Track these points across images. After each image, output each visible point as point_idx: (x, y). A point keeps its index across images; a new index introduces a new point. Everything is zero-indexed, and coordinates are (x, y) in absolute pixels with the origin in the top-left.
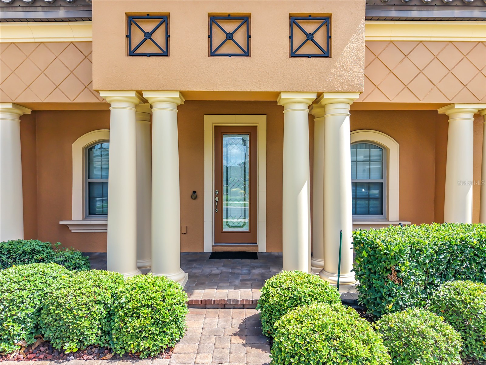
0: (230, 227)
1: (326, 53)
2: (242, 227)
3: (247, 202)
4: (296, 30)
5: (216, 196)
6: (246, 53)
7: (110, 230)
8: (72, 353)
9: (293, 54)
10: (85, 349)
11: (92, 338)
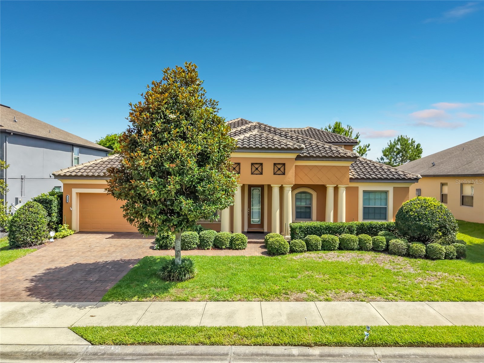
0: (254, 222)
1: (284, 174)
2: (258, 222)
3: (260, 215)
4: (275, 167)
5: (248, 210)
6: (261, 174)
7: (222, 223)
8: (224, 249)
9: (274, 174)
10: (227, 248)
11: (228, 245)
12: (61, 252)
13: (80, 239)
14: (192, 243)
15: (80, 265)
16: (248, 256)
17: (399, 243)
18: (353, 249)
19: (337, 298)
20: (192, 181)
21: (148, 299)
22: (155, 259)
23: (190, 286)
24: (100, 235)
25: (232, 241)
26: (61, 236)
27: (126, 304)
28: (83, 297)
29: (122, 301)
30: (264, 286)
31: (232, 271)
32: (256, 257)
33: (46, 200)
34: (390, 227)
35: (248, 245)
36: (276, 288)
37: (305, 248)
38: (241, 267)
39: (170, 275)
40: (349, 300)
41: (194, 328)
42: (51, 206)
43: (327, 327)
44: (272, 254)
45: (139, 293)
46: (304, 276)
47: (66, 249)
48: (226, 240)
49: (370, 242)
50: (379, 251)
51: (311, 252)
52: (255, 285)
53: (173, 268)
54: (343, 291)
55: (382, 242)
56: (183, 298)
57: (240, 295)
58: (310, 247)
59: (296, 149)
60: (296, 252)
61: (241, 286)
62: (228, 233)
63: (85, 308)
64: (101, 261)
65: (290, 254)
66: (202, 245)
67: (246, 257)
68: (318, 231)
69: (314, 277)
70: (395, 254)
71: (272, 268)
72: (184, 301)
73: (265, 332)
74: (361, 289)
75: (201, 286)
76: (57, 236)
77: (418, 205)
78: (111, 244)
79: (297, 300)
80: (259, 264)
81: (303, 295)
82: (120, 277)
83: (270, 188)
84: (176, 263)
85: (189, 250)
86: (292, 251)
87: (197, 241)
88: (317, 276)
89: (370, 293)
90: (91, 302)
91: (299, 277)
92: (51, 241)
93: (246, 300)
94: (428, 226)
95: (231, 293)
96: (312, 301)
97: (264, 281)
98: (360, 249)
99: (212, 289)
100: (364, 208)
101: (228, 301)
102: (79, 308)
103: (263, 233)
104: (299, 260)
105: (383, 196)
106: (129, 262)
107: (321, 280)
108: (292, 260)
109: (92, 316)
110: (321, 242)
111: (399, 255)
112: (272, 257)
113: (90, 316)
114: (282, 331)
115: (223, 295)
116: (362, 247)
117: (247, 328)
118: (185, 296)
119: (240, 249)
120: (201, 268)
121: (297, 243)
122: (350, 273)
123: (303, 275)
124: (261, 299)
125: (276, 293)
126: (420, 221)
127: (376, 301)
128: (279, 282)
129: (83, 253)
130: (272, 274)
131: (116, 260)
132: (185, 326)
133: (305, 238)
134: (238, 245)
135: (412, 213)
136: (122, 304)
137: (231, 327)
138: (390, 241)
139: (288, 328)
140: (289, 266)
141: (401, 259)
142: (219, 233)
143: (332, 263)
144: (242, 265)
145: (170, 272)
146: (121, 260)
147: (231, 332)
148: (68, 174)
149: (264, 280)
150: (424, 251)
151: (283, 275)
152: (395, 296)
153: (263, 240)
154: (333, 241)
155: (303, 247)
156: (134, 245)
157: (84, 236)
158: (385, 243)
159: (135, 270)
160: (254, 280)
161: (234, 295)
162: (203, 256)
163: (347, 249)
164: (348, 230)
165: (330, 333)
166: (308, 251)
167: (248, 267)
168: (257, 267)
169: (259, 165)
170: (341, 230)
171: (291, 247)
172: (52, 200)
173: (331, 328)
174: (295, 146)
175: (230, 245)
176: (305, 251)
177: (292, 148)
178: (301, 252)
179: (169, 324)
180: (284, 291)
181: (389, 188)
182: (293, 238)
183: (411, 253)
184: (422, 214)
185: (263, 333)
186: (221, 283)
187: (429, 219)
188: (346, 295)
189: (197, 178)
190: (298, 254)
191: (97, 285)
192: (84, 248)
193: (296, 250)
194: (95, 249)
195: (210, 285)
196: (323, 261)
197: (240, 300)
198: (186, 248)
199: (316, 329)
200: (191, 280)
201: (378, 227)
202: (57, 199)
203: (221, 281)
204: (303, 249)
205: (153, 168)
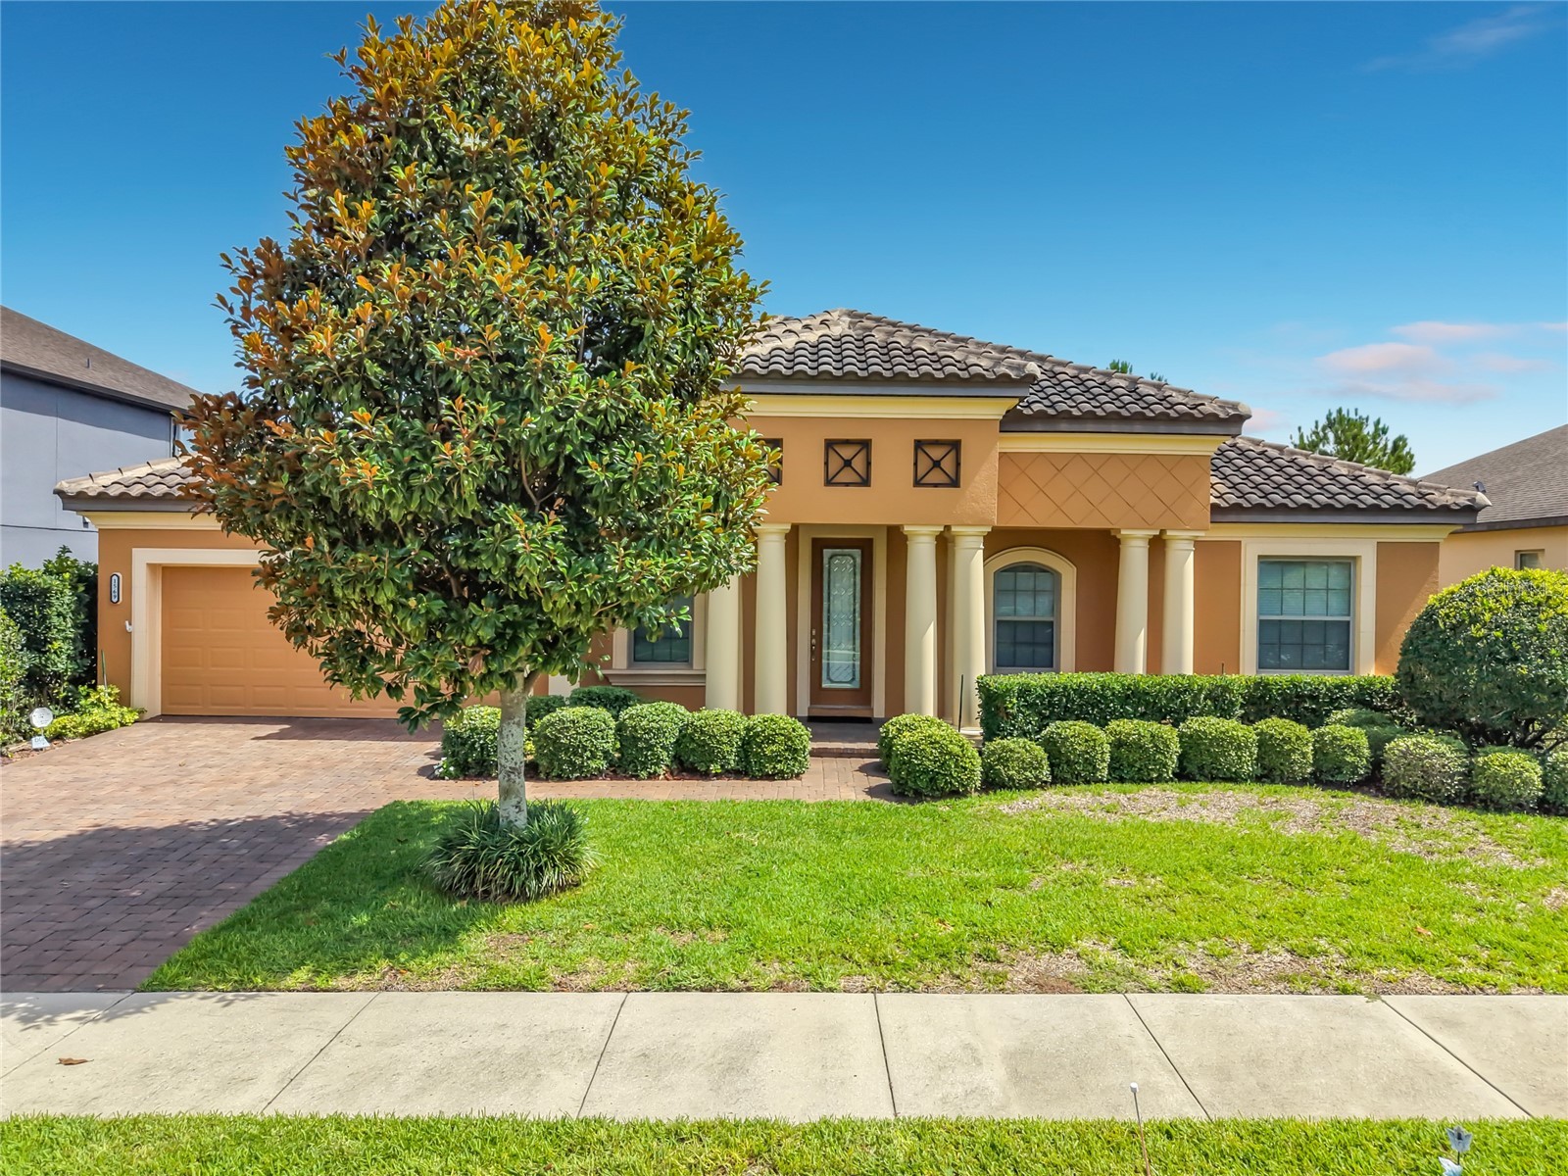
0: (832, 682)
1: (955, 483)
2: (849, 682)
3: (858, 654)
4: (921, 455)
5: (812, 637)
6: (865, 482)
7: (709, 683)
8: (716, 775)
9: (918, 483)
10: (728, 771)
11: (732, 762)
12: (59, 785)
13: (152, 739)
14: (588, 754)
15: (112, 833)
16: (811, 801)
17: (1431, 751)
18: (1234, 778)
19: (1219, 978)
20: (561, 440)
21: (360, 978)
22: (428, 810)
23: (560, 922)
24: (234, 728)
25: (749, 743)
26: (81, 730)
27: (251, 1002)
28: (69, 970)
29: (240, 987)
30: (886, 923)
31: (745, 860)
32: (844, 805)
33: (25, 590)
34: (1370, 695)
35: (815, 765)
36: (944, 932)
37: (1045, 773)
38: (784, 844)
39: (472, 875)
40: (1281, 986)
41: (550, 1130)
42: (47, 611)
43: (1220, 1124)
44: (911, 794)
45: (325, 954)
46: (1055, 882)
47: (82, 775)
48: (725, 739)
49: (1305, 749)
50: (1343, 786)
51: (1067, 789)
52: (846, 918)
53: (489, 841)
54: (1245, 947)
55: (1353, 750)
56: (520, 976)
57: (781, 960)
58: (1066, 770)
59: (1004, 380)
60: (1010, 788)
61: (785, 923)
62: (734, 713)
63: (49, 1021)
64: (205, 821)
65: (984, 796)
66: (629, 761)
67: (807, 806)
68: (1093, 707)
69: (1102, 886)
70: (1412, 796)
71: (918, 848)
72: (525, 988)
73: (910, 1156)
74: (1320, 937)
75: (607, 923)
76: (64, 727)
77: (1503, 599)
78: (268, 759)
79: (1041, 986)
80: (861, 831)
81: (1065, 965)
82: (263, 885)
83: (897, 539)
84: (503, 823)
85: (577, 778)
86: (992, 783)
87: (610, 744)
88: (1112, 882)
89: (1370, 955)
90: (98, 990)
91: (1037, 883)
92: (35, 747)
93: (806, 985)
94: (1551, 682)
95: (740, 952)
96: (1114, 990)
97: (886, 900)
98: (1262, 776)
99: (655, 933)
100: (1263, 625)
101: (725, 988)
102: (23, 1020)
103: (868, 721)
104: (1026, 818)
105: (1336, 577)
106: (322, 823)
107: (1133, 897)
108: (993, 816)
109: (69, 1063)
110: (1107, 748)
111: (1430, 801)
112: (910, 808)
113: (61, 1061)
114: (993, 1147)
115: (699, 963)
116: (1271, 769)
117: (816, 1130)
118: (530, 964)
119: (781, 775)
120: (617, 845)
121: (1011, 751)
122: (1252, 868)
123: (1050, 878)
124: (874, 979)
125: (942, 956)
126: (1515, 659)
127: (1409, 991)
128: (951, 907)
129: (145, 788)
130: (916, 872)
131: (266, 815)
132: (502, 1121)
133: (1044, 732)
134: (771, 759)
135: (1478, 630)
136: (231, 1002)
137: (736, 1126)
138: (1387, 746)
139: (1023, 1131)
140: (987, 840)
141: (1446, 814)
142: (696, 714)
143: (1162, 827)
144: (789, 834)
145: (470, 860)
146: (289, 816)
147: (735, 1155)
148: (114, 491)
149: (883, 897)
150: (1538, 781)
151: (964, 875)
152: (1489, 967)
153: (873, 746)
154: (1156, 746)
155: (1036, 769)
156: (358, 762)
157: (174, 732)
158: (1367, 752)
159: (334, 857)
160: (840, 898)
161: (752, 963)
162: (630, 801)
163: (1213, 779)
164: (1209, 703)
165: (1246, 1160)
166: (1053, 783)
167: (814, 843)
168: (853, 843)
169: (857, 448)
170: (1183, 703)
171: (987, 769)
172: (49, 590)
173: (1243, 1133)
174: (1002, 370)
175: (740, 761)
176: (1044, 785)
177: (990, 376)
178: (1030, 786)
179: (425, 1108)
180: (977, 946)
181: (1362, 545)
182: (990, 733)
183: (1481, 791)
184: (1521, 631)
185: (900, 1155)
186: (696, 909)
187: (1553, 651)
188: (1263, 964)
189: (581, 424)
190: (1016, 794)
191: (150, 918)
192: (156, 771)
193: (1011, 778)
194: (199, 777)
195: (649, 918)
196: (1124, 823)
197: (780, 986)
198: (562, 770)
199: (1170, 1137)
200: (566, 897)
201: (1326, 695)
202: (74, 588)
203: (698, 902)
204: (1036, 777)
205: (373, 369)
